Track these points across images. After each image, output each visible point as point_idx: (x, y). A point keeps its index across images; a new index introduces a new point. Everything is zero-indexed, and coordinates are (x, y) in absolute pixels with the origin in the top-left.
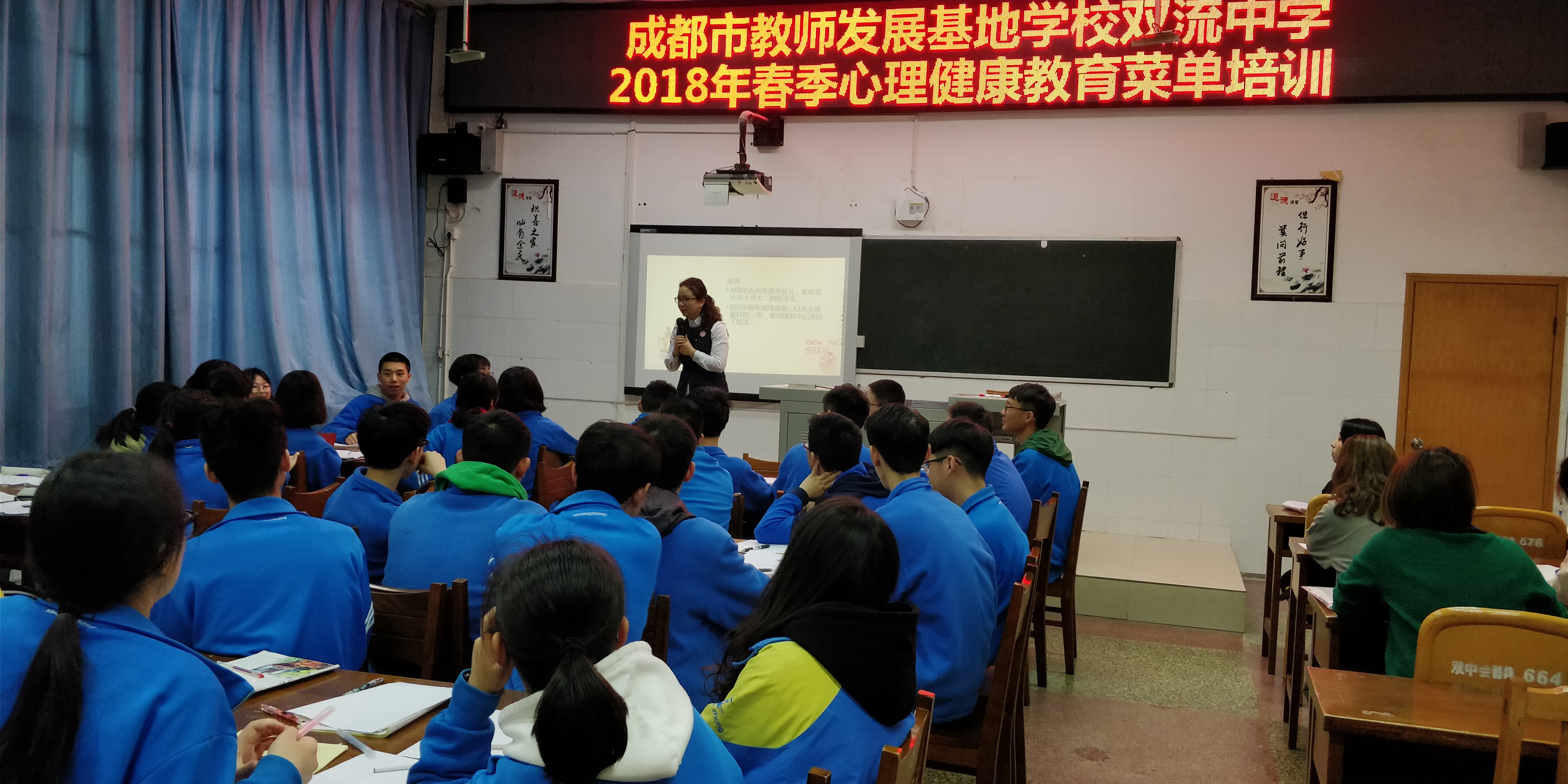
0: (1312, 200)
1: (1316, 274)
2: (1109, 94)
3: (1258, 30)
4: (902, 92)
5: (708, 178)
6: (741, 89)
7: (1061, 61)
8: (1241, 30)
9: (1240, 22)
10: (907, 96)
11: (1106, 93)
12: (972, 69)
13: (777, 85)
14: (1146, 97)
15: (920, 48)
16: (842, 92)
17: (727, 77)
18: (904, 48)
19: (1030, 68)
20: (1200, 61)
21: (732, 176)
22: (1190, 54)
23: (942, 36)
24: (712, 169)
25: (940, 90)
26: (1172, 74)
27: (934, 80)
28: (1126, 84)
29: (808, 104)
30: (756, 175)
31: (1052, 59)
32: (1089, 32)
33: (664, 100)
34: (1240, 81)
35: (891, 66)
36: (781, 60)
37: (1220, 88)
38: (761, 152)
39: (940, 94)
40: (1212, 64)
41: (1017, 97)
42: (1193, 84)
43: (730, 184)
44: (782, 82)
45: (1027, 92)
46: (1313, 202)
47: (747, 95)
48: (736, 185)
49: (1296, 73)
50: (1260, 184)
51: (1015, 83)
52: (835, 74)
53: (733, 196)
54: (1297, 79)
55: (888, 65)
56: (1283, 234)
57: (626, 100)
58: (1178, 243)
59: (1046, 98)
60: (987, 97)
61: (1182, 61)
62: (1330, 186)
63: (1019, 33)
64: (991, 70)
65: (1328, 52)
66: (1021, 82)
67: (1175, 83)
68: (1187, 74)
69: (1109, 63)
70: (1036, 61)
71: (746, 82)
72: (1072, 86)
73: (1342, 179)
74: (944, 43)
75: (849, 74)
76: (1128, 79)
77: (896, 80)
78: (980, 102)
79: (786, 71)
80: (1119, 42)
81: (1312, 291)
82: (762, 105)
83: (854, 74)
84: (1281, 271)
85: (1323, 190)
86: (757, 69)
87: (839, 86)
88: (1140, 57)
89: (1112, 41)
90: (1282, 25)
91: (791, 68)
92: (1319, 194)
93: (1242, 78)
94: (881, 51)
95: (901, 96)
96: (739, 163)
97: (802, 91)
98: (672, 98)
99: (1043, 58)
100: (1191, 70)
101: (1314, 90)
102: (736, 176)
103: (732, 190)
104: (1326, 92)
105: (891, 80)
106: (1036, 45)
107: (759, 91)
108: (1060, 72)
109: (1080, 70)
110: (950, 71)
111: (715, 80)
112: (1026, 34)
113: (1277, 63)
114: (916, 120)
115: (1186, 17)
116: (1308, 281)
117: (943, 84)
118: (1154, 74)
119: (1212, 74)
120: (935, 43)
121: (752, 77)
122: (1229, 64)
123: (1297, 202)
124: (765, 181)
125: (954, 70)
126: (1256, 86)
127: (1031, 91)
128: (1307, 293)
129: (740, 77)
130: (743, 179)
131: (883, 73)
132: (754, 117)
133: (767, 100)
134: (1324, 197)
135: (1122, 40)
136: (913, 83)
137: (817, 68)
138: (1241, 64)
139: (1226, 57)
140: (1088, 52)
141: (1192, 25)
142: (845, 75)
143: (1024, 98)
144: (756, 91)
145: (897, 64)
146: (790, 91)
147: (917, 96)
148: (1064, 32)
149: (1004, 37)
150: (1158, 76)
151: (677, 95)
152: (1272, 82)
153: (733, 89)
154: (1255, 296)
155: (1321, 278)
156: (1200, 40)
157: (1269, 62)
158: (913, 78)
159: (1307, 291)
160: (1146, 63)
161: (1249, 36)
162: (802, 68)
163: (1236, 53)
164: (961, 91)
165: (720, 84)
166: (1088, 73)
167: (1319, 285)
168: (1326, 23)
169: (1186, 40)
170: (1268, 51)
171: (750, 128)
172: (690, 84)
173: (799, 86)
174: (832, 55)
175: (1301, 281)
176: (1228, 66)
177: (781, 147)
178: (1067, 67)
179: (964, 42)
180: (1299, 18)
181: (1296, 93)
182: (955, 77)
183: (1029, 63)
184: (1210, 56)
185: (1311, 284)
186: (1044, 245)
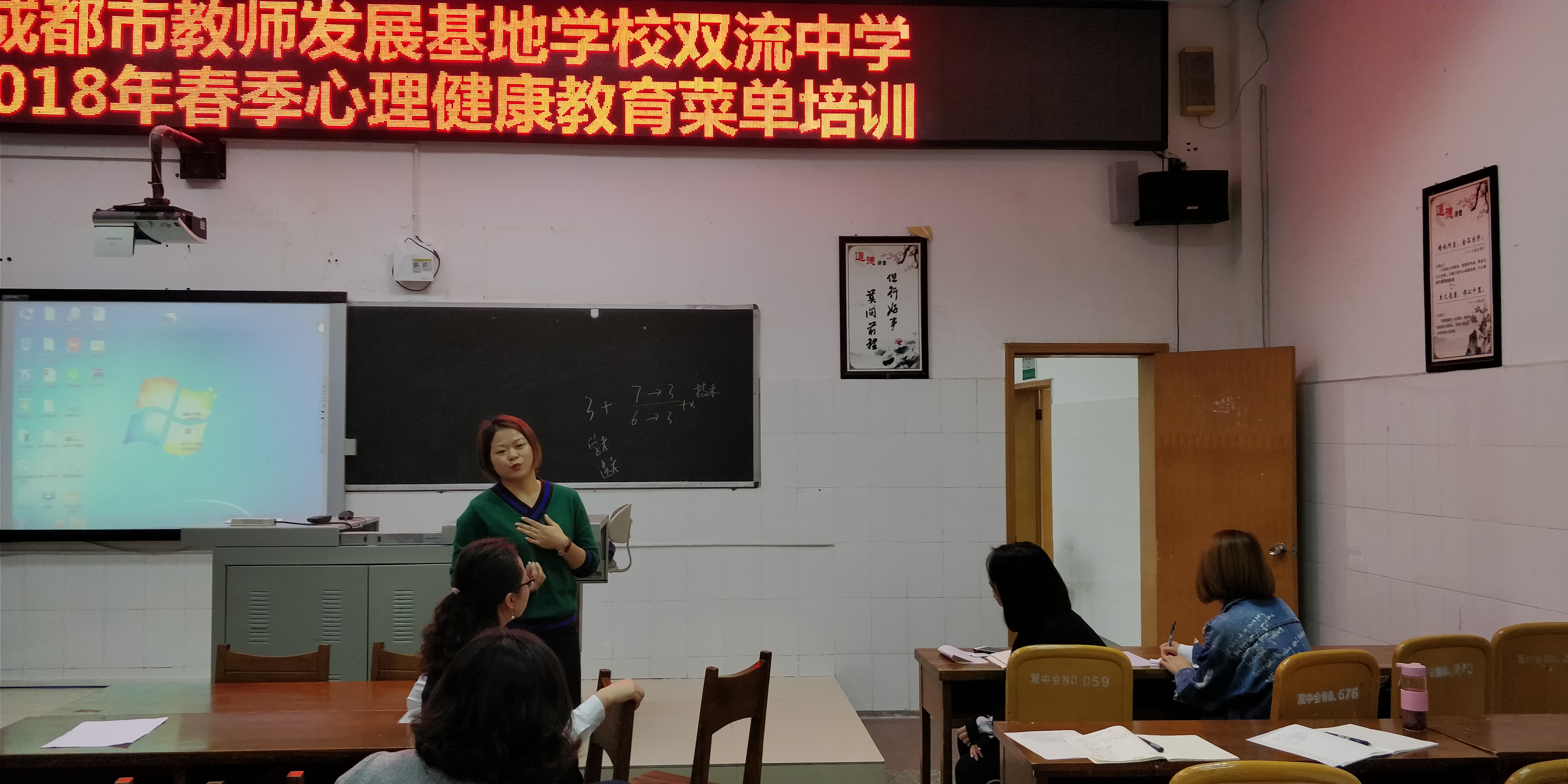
0: (901, 260)
1: (910, 346)
2: (664, 128)
3: (833, 57)
4: (394, 112)
5: (100, 217)
6: (157, 99)
7: (603, 83)
8: (813, 57)
9: (811, 47)
10: (402, 118)
11: (659, 126)
12: (487, 89)
13: (212, 96)
14: (709, 133)
15: (417, 57)
16: (310, 109)
17: (137, 83)
18: (394, 55)
19: (564, 90)
20: (769, 92)
21: (138, 214)
22: (757, 82)
23: (445, 42)
24: (106, 205)
25: (446, 113)
26: (737, 106)
27: (438, 98)
28: (684, 116)
29: (260, 123)
30: (177, 214)
31: (591, 80)
32: (635, 49)
33: (36, 110)
34: (815, 118)
35: (378, 78)
36: (217, 62)
37: (793, 125)
38: (193, 186)
39: (446, 118)
40: (783, 97)
41: (548, 126)
42: (762, 119)
43: (136, 227)
44: (220, 93)
45: (561, 120)
46: (902, 262)
47: (167, 108)
48: (145, 227)
49: (876, 110)
50: (844, 241)
51: (545, 107)
52: (298, 85)
53: (143, 244)
54: (878, 117)
55: (373, 76)
56: (872, 300)
58: (754, 311)
59: (586, 129)
60: (510, 124)
61: (747, 91)
62: (919, 244)
63: (546, 45)
64: (512, 90)
65: (910, 88)
66: (553, 107)
67: (741, 117)
68: (755, 107)
69: (662, 88)
70: (570, 81)
71: (166, 91)
72: (617, 115)
73: (931, 235)
74: (449, 52)
75: (318, 85)
76: (686, 110)
77: (386, 96)
78: (500, 129)
79: (225, 78)
80: (672, 65)
81: (906, 366)
82: (191, 121)
83: (326, 86)
84: (872, 344)
85: (912, 249)
86: (183, 72)
87: (305, 101)
88: (698, 83)
89: (664, 62)
90: (859, 53)
91: (233, 73)
92: (908, 253)
93: (818, 114)
94: (362, 58)
95: (392, 118)
96: (151, 197)
97: (250, 105)
98: (49, 108)
99: (579, 79)
100: (759, 102)
101: (897, 131)
102: (146, 215)
103: (139, 235)
104: (910, 134)
105: (378, 96)
106: (570, 61)
107: (188, 103)
108: (601, 97)
109: (626, 96)
110: (459, 88)
111: (117, 85)
112: (556, 46)
113: (855, 98)
114: (416, 151)
115: (749, 37)
116: (901, 355)
117: (450, 105)
118: (717, 104)
119: (783, 108)
120: (437, 51)
121: (175, 83)
122: (802, 98)
123: (885, 263)
124: (195, 225)
125: (464, 87)
126: (834, 124)
127: (567, 119)
128: (902, 369)
129: (156, 83)
130: (156, 218)
131: (367, 88)
132: (175, 134)
133: (198, 116)
134: (913, 257)
135: (675, 61)
136: (408, 101)
137: (272, 76)
138: (816, 98)
139: (799, 89)
140: (635, 75)
141: (757, 48)
142: (312, 87)
143: (558, 127)
144: (181, 103)
145: (386, 76)
146: (233, 105)
147: (415, 118)
148: (604, 47)
149: (527, 49)
150: (720, 108)
151: (58, 104)
152: (851, 119)
153: (147, 99)
154: (846, 374)
155: (915, 351)
156: (768, 67)
157: (847, 97)
158: (408, 95)
159: (902, 367)
160: (706, 91)
161: (823, 65)
162: (249, 74)
163: (809, 84)
164: (475, 115)
165: (125, 92)
166: (636, 100)
167: (913, 359)
168: (905, 53)
169: (752, 66)
170: (846, 83)
171: (170, 153)
172: (78, 89)
173: (245, 98)
174: (293, 59)
175: (894, 355)
176: (801, 100)
177: (222, 180)
178: (610, 91)
179: (475, 52)
180: (877, 46)
181: (878, 134)
182: (466, 96)
183: (562, 84)
184: (779, 86)
185: (906, 357)
186: (595, 314)
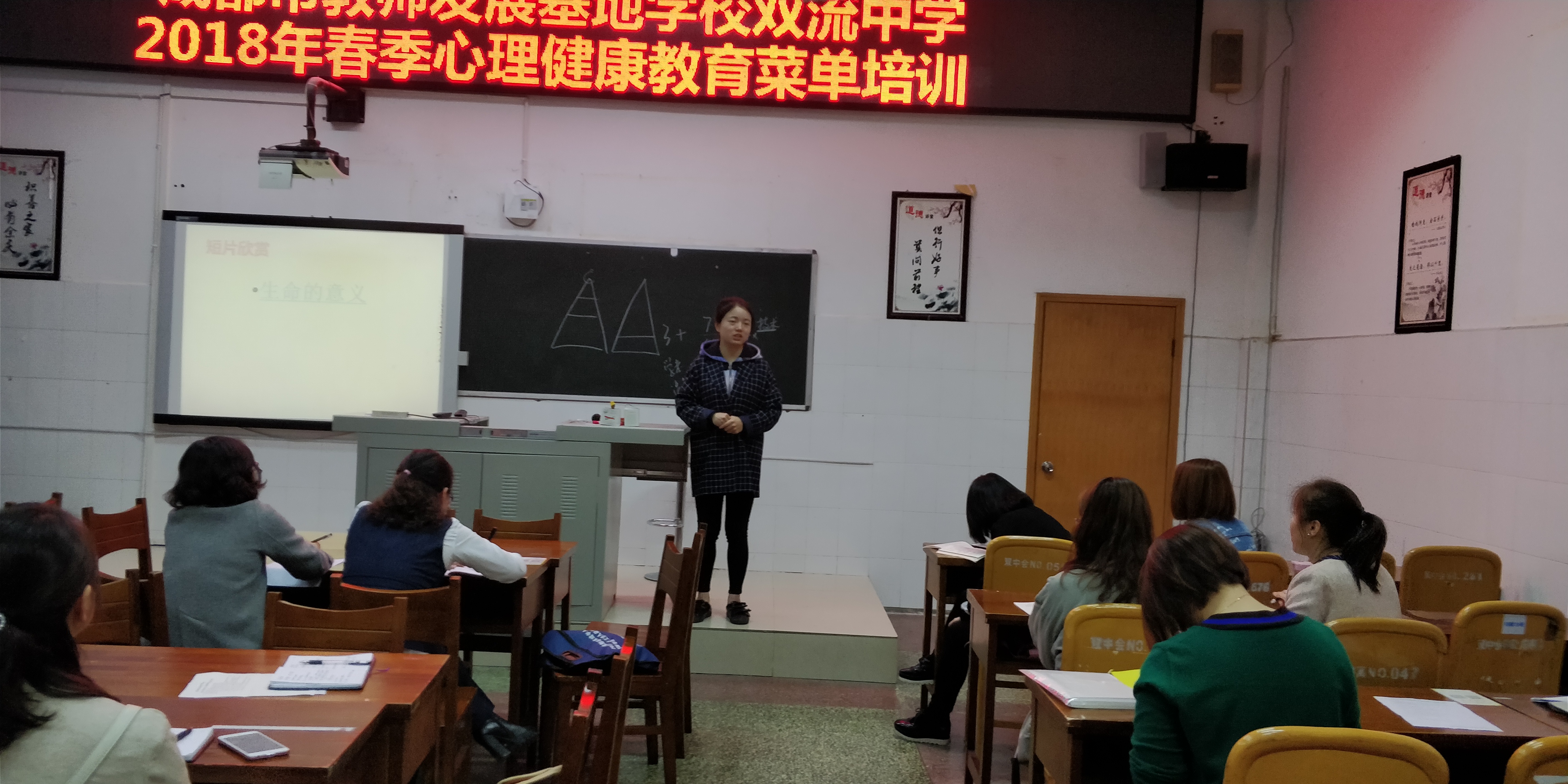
0: (946, 215)
1: (951, 292)
2: (740, 90)
3: (894, 30)
4: (509, 69)
5: (265, 155)
6: (309, 52)
7: (690, 48)
8: (877, 29)
9: (876, 21)
10: (515, 75)
11: (737, 88)
12: (589, 50)
13: (356, 50)
14: (781, 96)
15: (530, 21)
16: (437, 64)
17: (292, 37)
18: (511, 19)
19: (655, 54)
20: (835, 60)
21: (296, 153)
22: (826, 51)
23: (555, 9)
24: (271, 144)
25: (553, 71)
26: (807, 72)
27: (547, 59)
28: (759, 80)
29: (395, 76)
30: (328, 154)
31: (679, 46)
32: (720, 19)
33: (208, 59)
34: (876, 85)
35: (496, 38)
36: (361, 21)
37: (856, 90)
38: (337, 128)
39: (553, 76)
40: (848, 64)
41: (641, 86)
42: (828, 84)
43: (294, 164)
44: (362, 48)
45: (652, 80)
46: (947, 216)
47: (318, 60)
48: (301, 165)
49: (931, 79)
50: (896, 196)
51: (639, 69)
52: (428, 43)
53: (298, 179)
54: (933, 85)
55: (492, 37)
56: (918, 249)
57: (159, 56)
58: (814, 256)
59: (674, 89)
60: (608, 83)
61: (817, 59)
62: (964, 201)
63: (642, 14)
64: (611, 53)
65: (963, 59)
66: (646, 69)
67: (810, 82)
68: (822, 73)
69: (741, 54)
70: (661, 47)
71: (317, 45)
72: (701, 78)
73: (976, 193)
74: (558, 18)
75: (445, 43)
76: (761, 75)
77: (502, 55)
78: (600, 87)
79: (367, 35)
80: (752, 33)
81: (946, 309)
82: (337, 72)
83: (451, 44)
84: (916, 289)
85: (957, 205)
86: (331, 30)
87: (433, 57)
88: (774, 51)
89: (744, 31)
90: (918, 26)
91: (373, 32)
92: (954, 208)
93: (878, 81)
94: (483, 20)
95: (508, 74)
96: (306, 138)
97: (387, 59)
98: (219, 57)
99: (670, 44)
100: (826, 69)
101: (949, 99)
102: (303, 154)
103: (296, 171)
104: (961, 101)
105: (496, 55)
106: (662, 28)
107: (335, 56)
108: (688, 61)
109: (710, 61)
110: (565, 50)
111: (276, 39)
112: (650, 15)
113: (913, 67)
114: (527, 104)
115: (821, 10)
116: (942, 299)
117: (557, 65)
118: (789, 70)
119: (847, 74)
120: (547, 16)
121: (324, 38)
122: (865, 66)
123: (932, 217)
124: (340, 163)
125: (569, 50)
126: (893, 90)
127: (657, 80)
128: (942, 312)
129: (309, 38)
130: (311, 157)
131: (487, 47)
132: (327, 85)
133: (343, 67)
134: (958, 212)
135: (753, 30)
136: (521, 60)
137: (406, 34)
138: (877, 66)
139: (862, 58)
140: (718, 41)
141: (827, 20)
142: (440, 45)
143: (649, 87)
144: (329, 56)
145: (503, 37)
146: (373, 59)
147: (526, 75)
148: (692, 17)
149: (625, 17)
150: (792, 73)
151: (227, 54)
152: (908, 86)
153: (301, 51)
154: (891, 315)
155: (954, 297)
156: (836, 37)
157: (905, 67)
158: (522, 54)
159: (942, 310)
160: (780, 58)
161: (885, 37)
162: (387, 32)
163: (872, 53)
164: (578, 73)
165: (282, 45)
166: (719, 64)
167: (953, 304)
168: (961, 28)
169: (822, 36)
170: (905, 53)
171: (321, 100)
172: (243, 42)
173: (383, 53)
174: (424, 20)
175: (936, 300)
176: (864, 68)
177: (361, 124)
178: (695, 56)
179: (580, 18)
180: (935, 21)
181: (932, 100)
182: (571, 57)
183: (654, 49)
184: (845, 55)
185: (946, 302)
186: (674, 253)
